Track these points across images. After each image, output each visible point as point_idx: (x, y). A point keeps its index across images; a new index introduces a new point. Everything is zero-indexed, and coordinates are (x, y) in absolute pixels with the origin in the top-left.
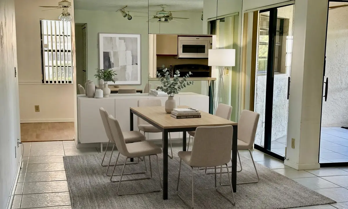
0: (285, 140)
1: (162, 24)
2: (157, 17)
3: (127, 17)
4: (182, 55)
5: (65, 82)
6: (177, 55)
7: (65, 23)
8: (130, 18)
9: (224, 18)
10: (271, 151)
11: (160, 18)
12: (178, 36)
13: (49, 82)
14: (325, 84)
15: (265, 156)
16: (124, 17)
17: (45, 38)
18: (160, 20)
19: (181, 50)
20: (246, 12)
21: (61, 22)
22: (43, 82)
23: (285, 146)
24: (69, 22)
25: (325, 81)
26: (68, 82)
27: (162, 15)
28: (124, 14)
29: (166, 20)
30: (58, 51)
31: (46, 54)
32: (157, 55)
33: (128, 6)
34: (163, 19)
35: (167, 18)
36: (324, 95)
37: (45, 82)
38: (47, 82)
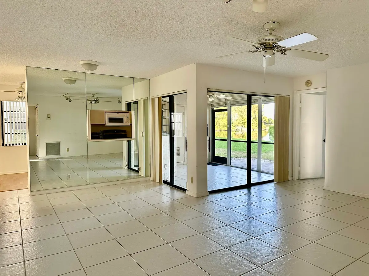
0: (186, 178)
1: (93, 104)
2: (89, 100)
3: (68, 100)
4: (108, 124)
5: (21, 144)
6: (105, 124)
7: (21, 103)
8: (70, 101)
9: (137, 101)
10: (175, 184)
11: (91, 101)
12: (105, 112)
13: (8, 145)
14: (208, 142)
15: (171, 188)
16: (66, 100)
17: (5, 114)
18: (91, 103)
19: (107, 120)
20: (153, 97)
21: (18, 103)
22: (3, 145)
23: (186, 181)
24: (24, 103)
25: (208, 139)
26: (23, 144)
27: (93, 99)
28: (66, 98)
29: (95, 103)
30: (16, 123)
31: (5, 125)
32: (91, 124)
33: (69, 93)
34: (94, 102)
35: (97, 101)
36: (208, 148)
37: (5, 145)
38: (6, 145)
